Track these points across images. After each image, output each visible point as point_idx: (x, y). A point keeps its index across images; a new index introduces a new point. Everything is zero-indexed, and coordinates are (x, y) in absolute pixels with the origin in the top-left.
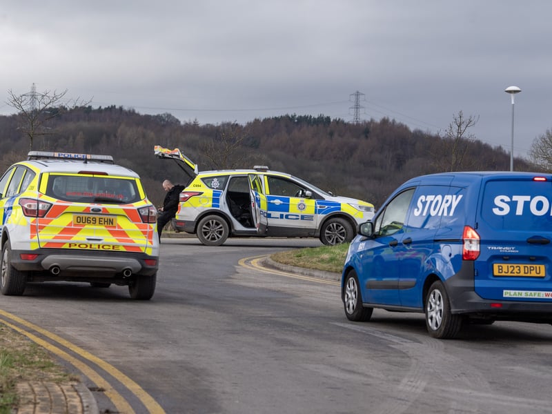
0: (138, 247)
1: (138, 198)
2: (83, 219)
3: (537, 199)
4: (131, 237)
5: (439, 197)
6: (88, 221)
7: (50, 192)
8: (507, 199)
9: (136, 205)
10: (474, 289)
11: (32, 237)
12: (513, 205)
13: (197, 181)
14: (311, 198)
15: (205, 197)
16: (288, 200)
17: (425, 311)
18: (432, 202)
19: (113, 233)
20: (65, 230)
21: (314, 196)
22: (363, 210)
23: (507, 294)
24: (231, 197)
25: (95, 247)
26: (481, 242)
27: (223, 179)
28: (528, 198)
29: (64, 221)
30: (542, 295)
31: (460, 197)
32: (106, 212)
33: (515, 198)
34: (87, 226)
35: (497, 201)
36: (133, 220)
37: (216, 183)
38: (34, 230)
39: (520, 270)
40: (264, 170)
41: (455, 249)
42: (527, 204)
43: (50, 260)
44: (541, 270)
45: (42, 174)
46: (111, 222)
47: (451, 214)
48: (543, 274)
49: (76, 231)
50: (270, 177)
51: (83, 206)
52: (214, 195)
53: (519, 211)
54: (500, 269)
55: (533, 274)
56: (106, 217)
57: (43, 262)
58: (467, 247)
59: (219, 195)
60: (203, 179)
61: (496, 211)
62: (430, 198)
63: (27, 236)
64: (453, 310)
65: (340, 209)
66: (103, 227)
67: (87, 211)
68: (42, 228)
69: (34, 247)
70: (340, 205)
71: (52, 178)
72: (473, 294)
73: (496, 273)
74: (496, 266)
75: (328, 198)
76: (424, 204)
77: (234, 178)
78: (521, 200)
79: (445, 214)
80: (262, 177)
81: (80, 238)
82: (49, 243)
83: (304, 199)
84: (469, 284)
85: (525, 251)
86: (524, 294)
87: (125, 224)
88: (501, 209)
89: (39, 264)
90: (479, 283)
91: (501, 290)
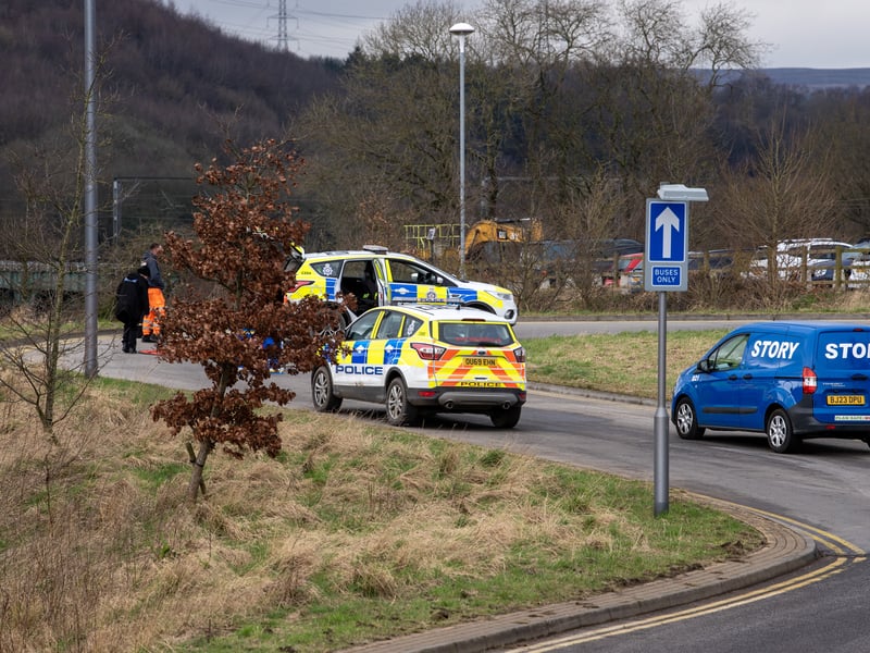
0: (514, 384)
1: (512, 342)
2: (471, 361)
3: (858, 345)
4: (510, 376)
5: (776, 343)
6: (475, 362)
7: (441, 338)
8: (835, 346)
9: (512, 348)
10: (813, 415)
11: (430, 377)
12: (840, 351)
13: (306, 267)
14: (442, 285)
15: (317, 287)
16: (415, 289)
17: (766, 431)
18: (769, 347)
19: (495, 372)
20: (457, 371)
21: (446, 283)
22: (501, 298)
23: (838, 418)
24: (348, 285)
25: (482, 385)
26: (817, 380)
27: (337, 265)
28: (850, 345)
29: (456, 363)
30: (863, 418)
31: (797, 344)
32: (489, 355)
33: (841, 345)
34: (475, 367)
35: (828, 348)
36: (510, 360)
37: (328, 269)
38: (431, 370)
39: (847, 400)
40: (384, 252)
41: (795, 384)
42: (850, 350)
43: (446, 396)
44: (861, 399)
45: (431, 323)
46: (493, 362)
47: (790, 357)
48: (863, 402)
49: (466, 371)
50: (392, 261)
51: (470, 350)
52: (328, 284)
53: (845, 356)
54: (832, 400)
55: (856, 402)
56: (489, 359)
57: (441, 398)
58: (806, 383)
59: (333, 284)
60: (312, 265)
61: (828, 356)
62: (766, 343)
63: (425, 376)
64: (795, 431)
65: (476, 298)
66: (486, 367)
67: (474, 354)
68: (438, 369)
69: (431, 386)
70: (475, 292)
71: (442, 326)
72: (812, 419)
73: (829, 403)
74: (829, 397)
75: (461, 285)
76: (761, 347)
77: (350, 262)
78: (845, 346)
79: (784, 357)
80: (382, 261)
81: (470, 377)
82: (445, 382)
83: (434, 287)
84: (809, 411)
85: (851, 385)
86: (849, 418)
87: (504, 364)
88: (832, 354)
89: (437, 400)
90: (817, 411)
91: (833, 415)
